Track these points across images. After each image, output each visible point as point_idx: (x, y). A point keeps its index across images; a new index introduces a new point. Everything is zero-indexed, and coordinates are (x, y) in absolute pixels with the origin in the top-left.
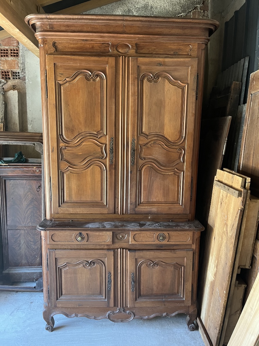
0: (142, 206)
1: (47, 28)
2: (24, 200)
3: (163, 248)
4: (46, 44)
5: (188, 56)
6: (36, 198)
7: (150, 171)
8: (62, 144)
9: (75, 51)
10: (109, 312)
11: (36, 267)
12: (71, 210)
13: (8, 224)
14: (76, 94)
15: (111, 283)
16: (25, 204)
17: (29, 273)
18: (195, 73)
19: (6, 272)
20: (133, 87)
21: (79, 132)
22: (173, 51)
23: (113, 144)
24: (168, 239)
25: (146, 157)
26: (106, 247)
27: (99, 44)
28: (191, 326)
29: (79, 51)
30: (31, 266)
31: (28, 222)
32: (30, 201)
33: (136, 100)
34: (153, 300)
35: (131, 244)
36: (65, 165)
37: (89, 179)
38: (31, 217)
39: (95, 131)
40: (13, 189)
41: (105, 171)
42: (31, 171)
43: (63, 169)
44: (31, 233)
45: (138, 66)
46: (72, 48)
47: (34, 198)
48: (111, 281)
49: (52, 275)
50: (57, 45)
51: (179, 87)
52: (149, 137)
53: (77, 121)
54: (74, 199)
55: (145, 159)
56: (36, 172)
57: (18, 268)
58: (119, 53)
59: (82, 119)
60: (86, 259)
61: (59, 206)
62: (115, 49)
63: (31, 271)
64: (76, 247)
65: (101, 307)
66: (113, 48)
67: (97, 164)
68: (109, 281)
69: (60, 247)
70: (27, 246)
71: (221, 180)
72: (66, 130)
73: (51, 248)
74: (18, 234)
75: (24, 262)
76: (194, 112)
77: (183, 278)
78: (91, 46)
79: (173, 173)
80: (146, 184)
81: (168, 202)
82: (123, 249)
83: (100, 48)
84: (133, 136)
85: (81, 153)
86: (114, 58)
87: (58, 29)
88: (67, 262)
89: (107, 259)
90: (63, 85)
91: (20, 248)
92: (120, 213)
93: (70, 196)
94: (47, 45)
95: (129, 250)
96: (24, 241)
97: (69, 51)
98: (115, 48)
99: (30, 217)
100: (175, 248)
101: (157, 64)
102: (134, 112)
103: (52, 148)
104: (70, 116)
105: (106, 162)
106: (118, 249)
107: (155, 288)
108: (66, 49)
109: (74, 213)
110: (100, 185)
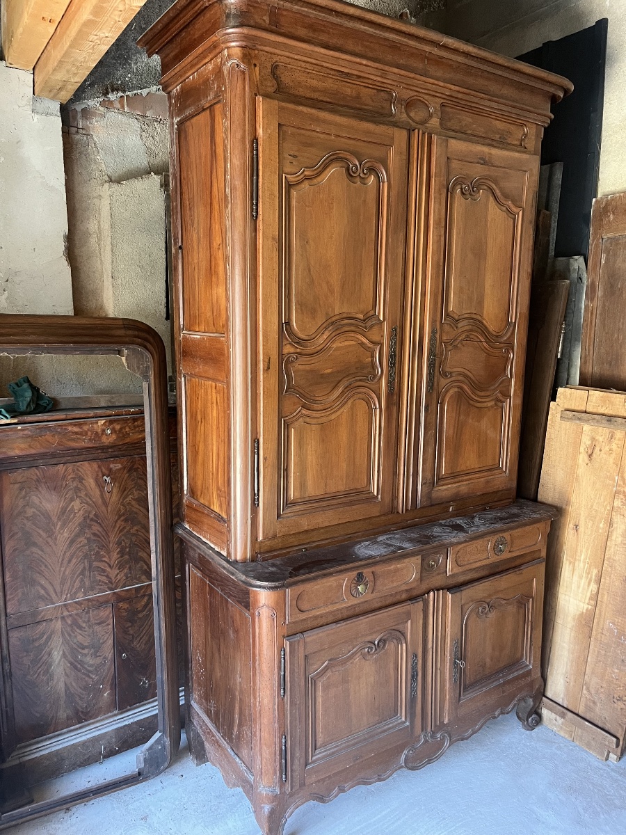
0: (443, 485)
1: (264, 20)
2: (58, 527)
3: (500, 569)
4: (255, 65)
5: (521, 147)
6: (95, 515)
7: (458, 402)
8: (288, 349)
9: (321, 98)
10: (406, 752)
11: (99, 718)
12: (305, 524)
13: (8, 611)
14: (326, 214)
15: (416, 679)
16: (64, 535)
17: (84, 744)
18: (535, 187)
19: (12, 762)
20: (437, 205)
21: (327, 314)
22: (499, 134)
23: (395, 343)
24: (510, 546)
25: (455, 370)
26: (404, 596)
27: (370, 90)
28: (532, 720)
29: (328, 100)
30: (86, 720)
31: (74, 590)
32: (79, 524)
33: (443, 239)
34: (485, 689)
35: (450, 575)
36: (294, 404)
37: (343, 434)
38: (82, 573)
39: (361, 313)
40: (24, 497)
41: (378, 410)
42: (89, 433)
43: (289, 414)
44: (84, 622)
45: (448, 158)
46: (315, 90)
47: (91, 516)
48: (417, 675)
50: (279, 72)
51: (509, 211)
52: (460, 325)
53: (324, 286)
54: (312, 490)
55: (451, 373)
56: (102, 434)
57: (45, 740)
58: (410, 121)
59: (335, 280)
60: (369, 638)
61: (279, 516)
62: (403, 110)
63: (89, 736)
64: (346, 614)
65: (389, 747)
66: (400, 106)
67: (361, 396)
68: (413, 677)
69: (310, 624)
70: (71, 664)
72: (299, 311)
73: (290, 633)
74: (44, 634)
75: (63, 714)
76: (529, 270)
77: (530, 623)
78: (354, 93)
79: (493, 403)
80: (451, 432)
81: (484, 469)
82: (438, 590)
83: (373, 101)
84: (433, 322)
85: (329, 371)
86: (405, 133)
87: (290, 30)
88: (329, 658)
89: (412, 623)
90: (298, 187)
91: (51, 677)
93: (302, 484)
94: (257, 69)
95: (450, 589)
96: (61, 653)
97: (308, 95)
98: (403, 107)
99: (80, 574)
100: (517, 562)
101: (480, 158)
102: (438, 265)
103: (267, 360)
104: (310, 271)
105: (380, 388)
106: (428, 593)
107: (488, 660)
108: (301, 89)
109: (310, 528)
110: (366, 447)
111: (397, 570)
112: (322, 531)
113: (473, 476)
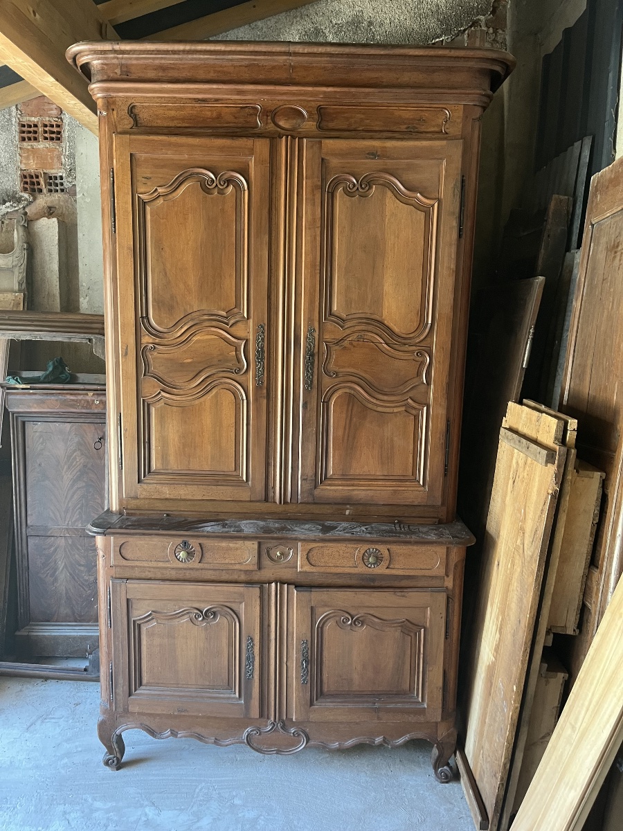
0: (330, 485)
1: (116, 73)
2: (65, 469)
3: (377, 584)
4: (113, 110)
5: (440, 135)
6: (92, 466)
7: (348, 404)
8: (147, 339)
9: (179, 125)
10: (249, 729)
11: (90, 623)
12: (167, 492)
13: (28, 522)
14: (181, 224)
15: (253, 662)
16: (68, 477)
17: (74, 638)
18: (457, 174)
19: (23, 633)
20: (309, 207)
21: (185, 310)
22: (405, 124)
23: (263, 339)
24: (388, 562)
25: (342, 370)
26: (243, 577)
27: (234, 109)
28: (442, 772)
29: (187, 125)
30: (80, 621)
31: (74, 519)
32: (80, 470)
33: (318, 238)
34: (351, 706)
35: (300, 572)
36: (154, 387)
37: (207, 420)
38: (81, 508)
39: (223, 310)
40: (42, 444)
41: (245, 401)
42: (83, 402)
43: (147, 395)
44: (81, 546)
45: (323, 159)
46: (173, 118)
47: (89, 465)
48: (254, 658)
49: (119, 637)
50: (136, 111)
51: (419, 207)
52: (348, 324)
53: (182, 286)
54: (174, 465)
55: (337, 373)
56: (92, 403)
57: (50, 625)
58: (279, 129)
59: (192, 281)
60: (197, 605)
61: (139, 481)
62: (270, 121)
63: (79, 634)
64: (173, 574)
65: (231, 716)
66: (265, 117)
67: (227, 386)
68: (248, 658)
69: (137, 573)
70: (71, 574)
71: (515, 426)
72: (157, 307)
73: (118, 576)
74: (52, 546)
75: (64, 611)
76: (453, 266)
77: (422, 656)
78: (215, 114)
79: (403, 409)
80: (340, 433)
81: (391, 478)
82: (282, 583)
83: (236, 118)
84: (310, 320)
85: (189, 361)
86: (268, 141)
87: (140, 75)
88: (153, 609)
89: (245, 605)
90: (149, 204)
91: (56, 580)
92: (278, 501)
93: (164, 457)
94: (115, 112)
95: (298, 586)
96: (63, 564)
97: (165, 125)
98: (269, 118)
99: (79, 508)
100: (404, 583)
101: (368, 154)
102: (314, 266)
103: (125, 348)
104: (166, 274)
105: (247, 380)
106: (270, 583)
107: (356, 677)
108: (159, 121)
109: (172, 497)
110: (233, 434)
111: (229, 549)
112: (189, 502)
113: (373, 483)
